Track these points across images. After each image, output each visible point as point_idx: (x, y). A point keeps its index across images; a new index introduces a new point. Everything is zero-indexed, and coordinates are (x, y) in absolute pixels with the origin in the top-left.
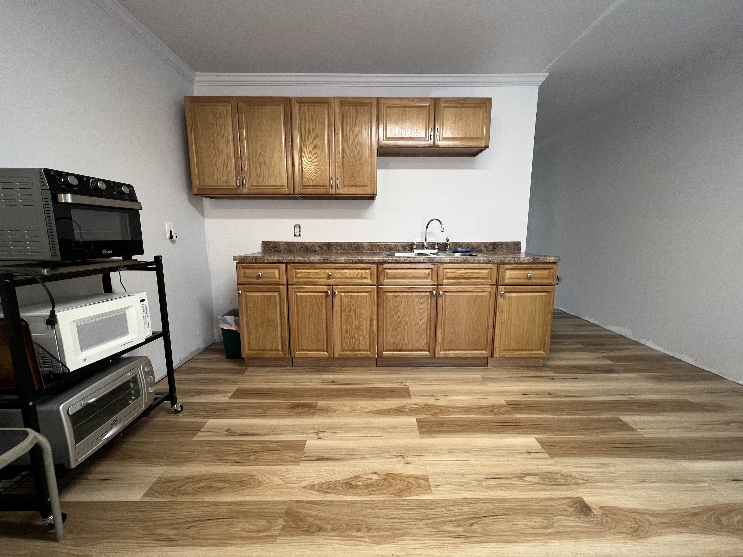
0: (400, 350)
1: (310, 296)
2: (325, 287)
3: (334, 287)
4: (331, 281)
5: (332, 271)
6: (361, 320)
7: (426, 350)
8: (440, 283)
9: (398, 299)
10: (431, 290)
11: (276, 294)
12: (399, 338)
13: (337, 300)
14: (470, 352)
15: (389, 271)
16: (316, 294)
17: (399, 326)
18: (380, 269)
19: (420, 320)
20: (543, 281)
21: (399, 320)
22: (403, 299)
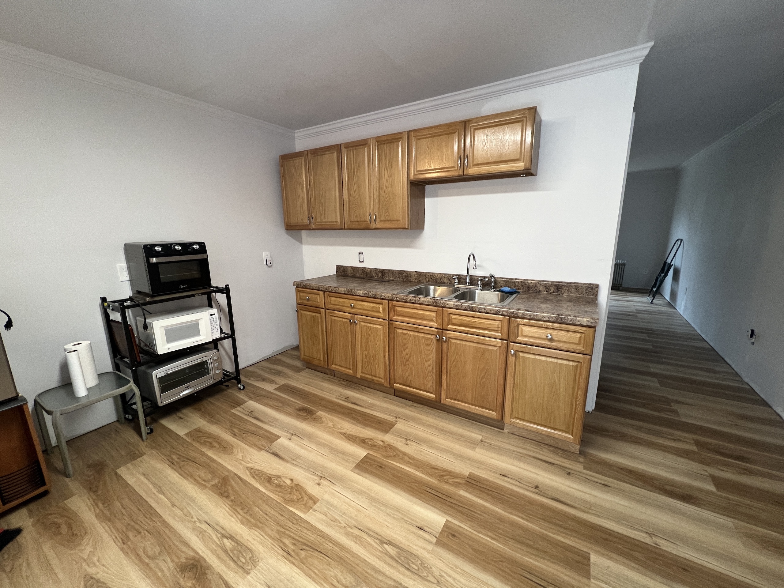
0: (409, 386)
1: (340, 321)
2: (350, 315)
3: (356, 316)
4: (354, 311)
5: (354, 302)
6: (377, 350)
7: (432, 393)
8: (444, 328)
9: (406, 336)
10: (435, 333)
11: (317, 315)
12: (407, 374)
13: (358, 327)
14: (478, 408)
15: (398, 308)
16: (344, 320)
17: (407, 363)
18: (390, 305)
19: (426, 362)
20: (571, 347)
21: (407, 357)
22: (410, 337)
